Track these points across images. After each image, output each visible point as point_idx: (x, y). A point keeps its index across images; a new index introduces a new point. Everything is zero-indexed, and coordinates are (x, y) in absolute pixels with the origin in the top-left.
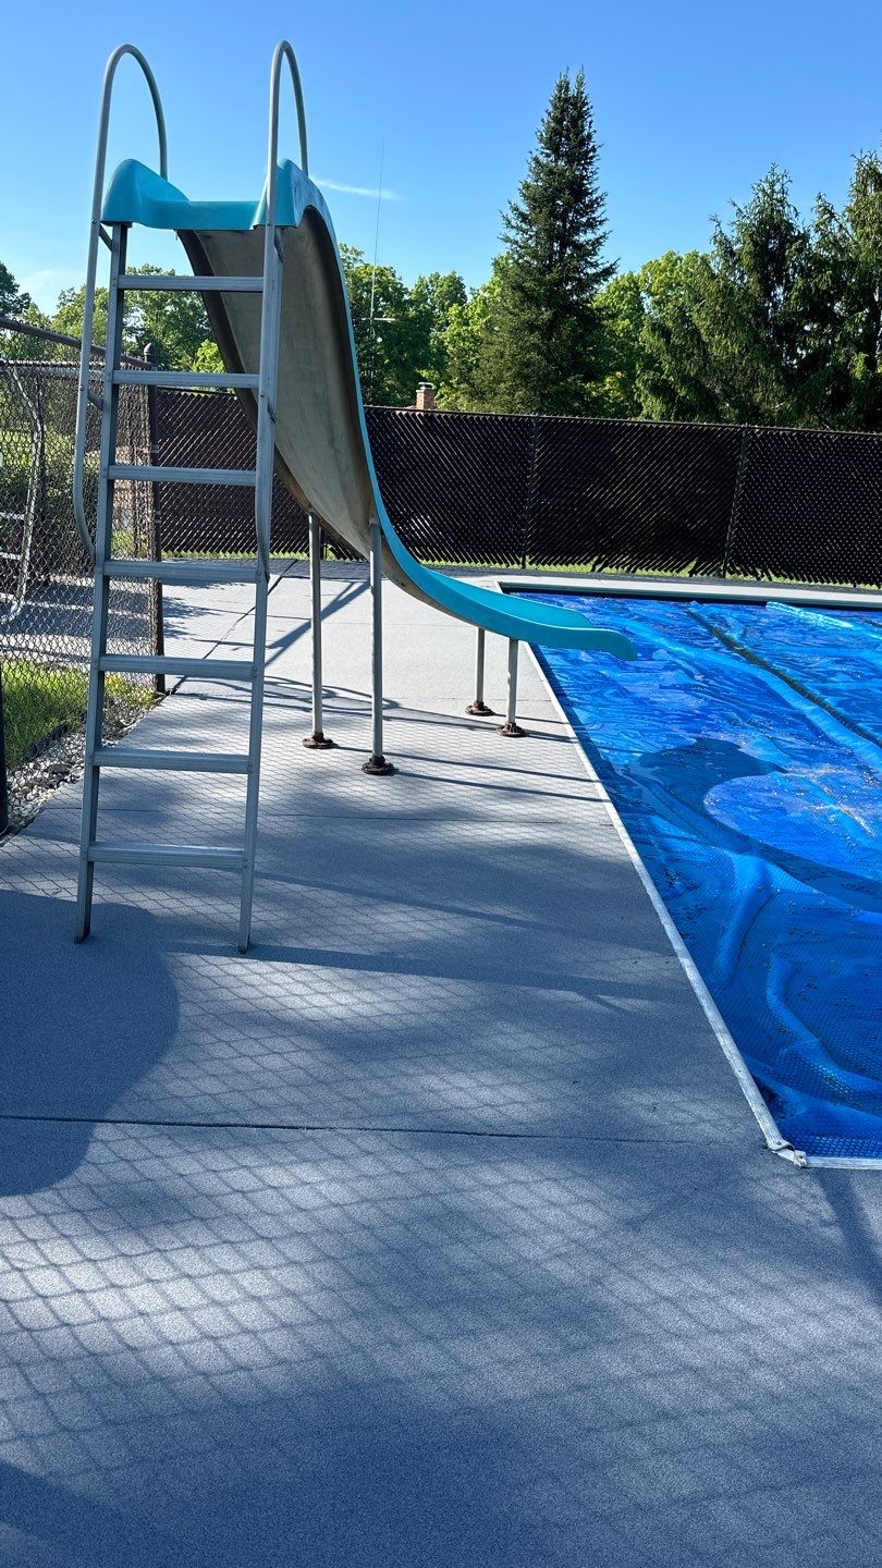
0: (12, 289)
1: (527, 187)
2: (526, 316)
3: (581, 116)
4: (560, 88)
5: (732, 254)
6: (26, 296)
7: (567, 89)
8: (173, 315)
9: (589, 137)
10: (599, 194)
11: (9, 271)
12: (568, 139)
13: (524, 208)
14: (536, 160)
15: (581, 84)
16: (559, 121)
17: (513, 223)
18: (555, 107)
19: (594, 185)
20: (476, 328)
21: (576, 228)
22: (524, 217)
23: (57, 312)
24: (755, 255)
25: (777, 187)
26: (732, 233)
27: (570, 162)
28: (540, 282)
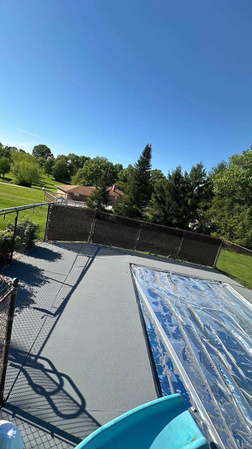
0: (50, 153)
1: (139, 160)
2: (136, 182)
3: (150, 151)
4: (147, 146)
5: (171, 178)
6: (52, 154)
7: (148, 146)
8: (76, 162)
9: (151, 155)
10: (151, 164)
11: (50, 150)
12: (147, 154)
13: (138, 164)
14: (141, 156)
15: (151, 146)
16: (146, 151)
17: (136, 166)
18: (146, 149)
19: (150, 163)
20: (124, 174)
21: (146, 169)
22: (138, 165)
23: (57, 158)
24: (175, 179)
25: (180, 169)
26: (171, 174)
27: (147, 158)
28: (139, 177)
